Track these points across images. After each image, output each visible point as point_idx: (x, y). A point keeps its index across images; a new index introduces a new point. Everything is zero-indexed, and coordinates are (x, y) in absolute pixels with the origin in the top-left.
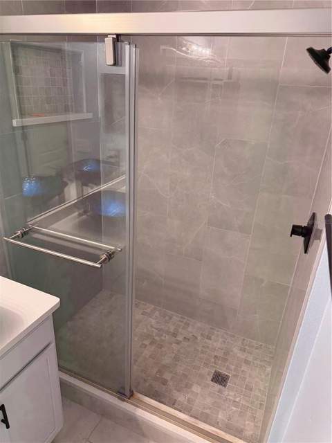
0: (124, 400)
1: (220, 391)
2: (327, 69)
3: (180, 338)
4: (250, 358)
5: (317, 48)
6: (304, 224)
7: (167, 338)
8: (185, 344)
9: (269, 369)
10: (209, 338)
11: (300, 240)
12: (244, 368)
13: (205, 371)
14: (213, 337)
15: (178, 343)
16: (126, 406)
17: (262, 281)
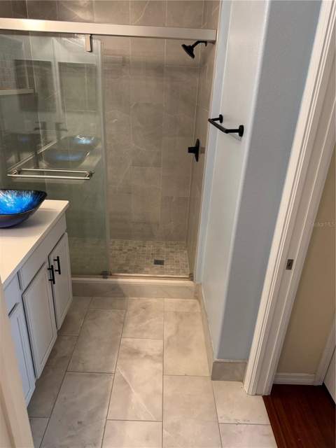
0: (107, 278)
1: (161, 267)
2: (193, 56)
3: (126, 251)
4: (173, 250)
5: (187, 45)
6: (194, 146)
7: (117, 252)
8: (130, 252)
9: (186, 252)
10: (144, 247)
11: (193, 155)
12: (171, 254)
13: (149, 261)
14: (147, 246)
15: (125, 253)
16: (110, 280)
17: (172, 198)
